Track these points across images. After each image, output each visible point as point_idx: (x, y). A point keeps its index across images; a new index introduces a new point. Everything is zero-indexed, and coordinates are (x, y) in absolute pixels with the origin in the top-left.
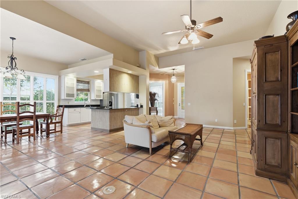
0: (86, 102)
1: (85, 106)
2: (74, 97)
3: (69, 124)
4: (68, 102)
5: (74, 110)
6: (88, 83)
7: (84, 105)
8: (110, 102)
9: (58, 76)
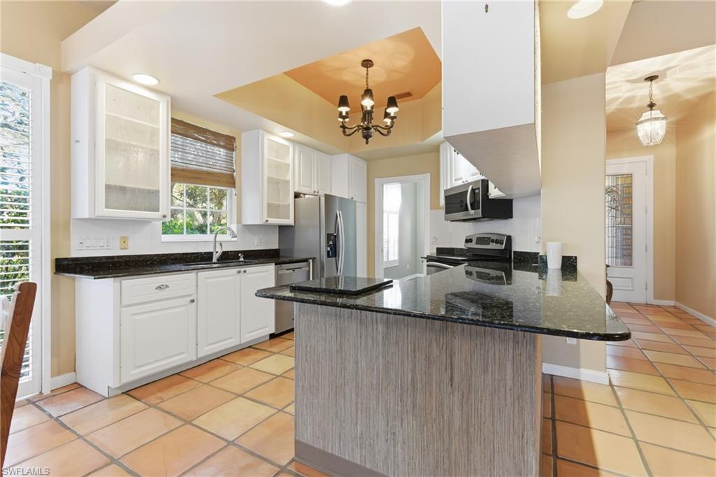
0: (220, 238)
1: (214, 260)
2: (157, 210)
3: (126, 380)
4: (124, 240)
5: (159, 288)
6: (229, 143)
7: (211, 254)
8: (329, 236)
9: (49, 70)
